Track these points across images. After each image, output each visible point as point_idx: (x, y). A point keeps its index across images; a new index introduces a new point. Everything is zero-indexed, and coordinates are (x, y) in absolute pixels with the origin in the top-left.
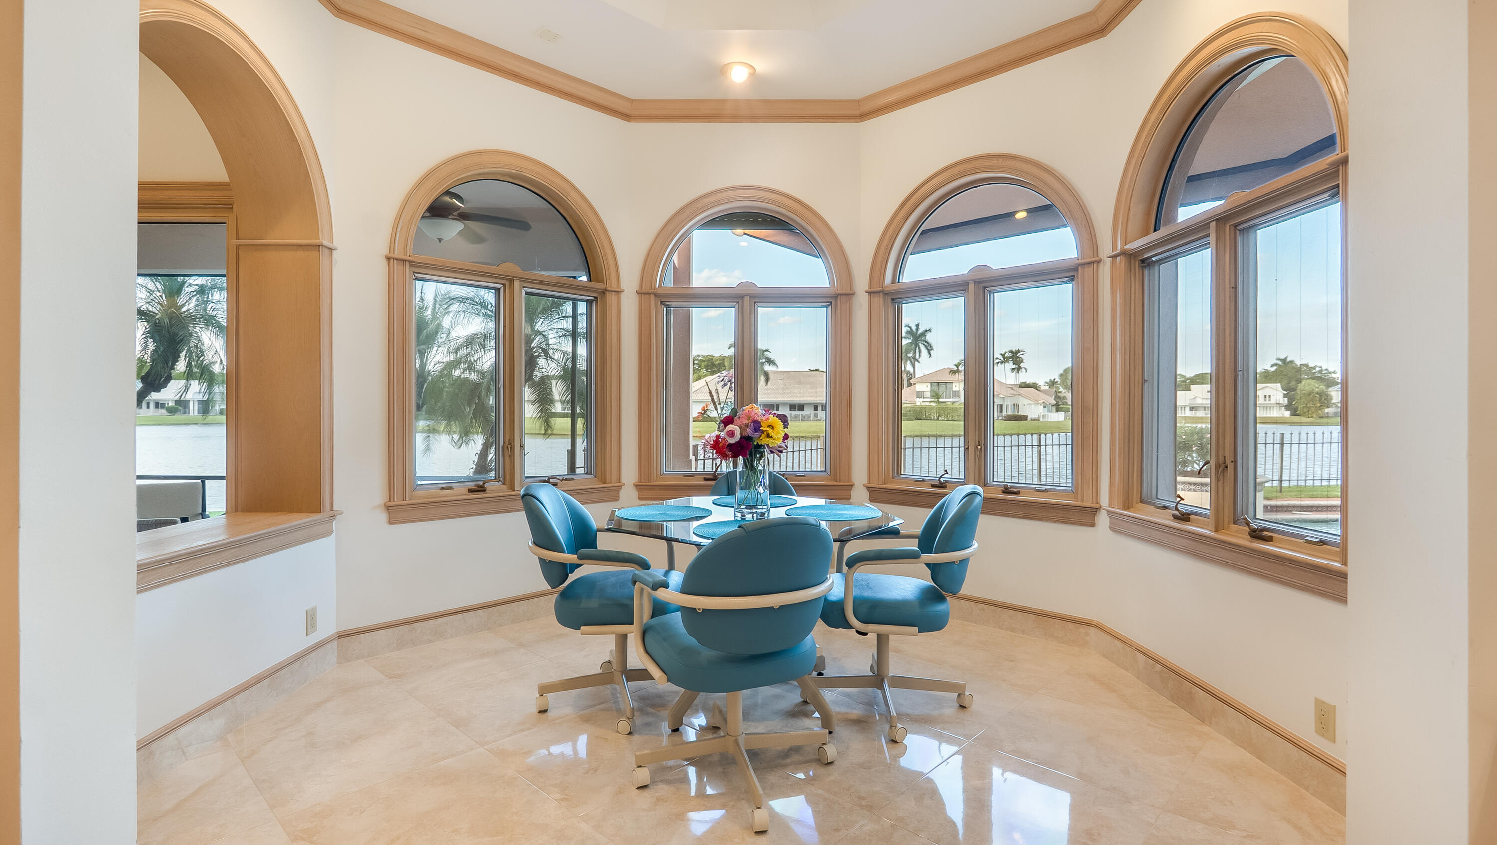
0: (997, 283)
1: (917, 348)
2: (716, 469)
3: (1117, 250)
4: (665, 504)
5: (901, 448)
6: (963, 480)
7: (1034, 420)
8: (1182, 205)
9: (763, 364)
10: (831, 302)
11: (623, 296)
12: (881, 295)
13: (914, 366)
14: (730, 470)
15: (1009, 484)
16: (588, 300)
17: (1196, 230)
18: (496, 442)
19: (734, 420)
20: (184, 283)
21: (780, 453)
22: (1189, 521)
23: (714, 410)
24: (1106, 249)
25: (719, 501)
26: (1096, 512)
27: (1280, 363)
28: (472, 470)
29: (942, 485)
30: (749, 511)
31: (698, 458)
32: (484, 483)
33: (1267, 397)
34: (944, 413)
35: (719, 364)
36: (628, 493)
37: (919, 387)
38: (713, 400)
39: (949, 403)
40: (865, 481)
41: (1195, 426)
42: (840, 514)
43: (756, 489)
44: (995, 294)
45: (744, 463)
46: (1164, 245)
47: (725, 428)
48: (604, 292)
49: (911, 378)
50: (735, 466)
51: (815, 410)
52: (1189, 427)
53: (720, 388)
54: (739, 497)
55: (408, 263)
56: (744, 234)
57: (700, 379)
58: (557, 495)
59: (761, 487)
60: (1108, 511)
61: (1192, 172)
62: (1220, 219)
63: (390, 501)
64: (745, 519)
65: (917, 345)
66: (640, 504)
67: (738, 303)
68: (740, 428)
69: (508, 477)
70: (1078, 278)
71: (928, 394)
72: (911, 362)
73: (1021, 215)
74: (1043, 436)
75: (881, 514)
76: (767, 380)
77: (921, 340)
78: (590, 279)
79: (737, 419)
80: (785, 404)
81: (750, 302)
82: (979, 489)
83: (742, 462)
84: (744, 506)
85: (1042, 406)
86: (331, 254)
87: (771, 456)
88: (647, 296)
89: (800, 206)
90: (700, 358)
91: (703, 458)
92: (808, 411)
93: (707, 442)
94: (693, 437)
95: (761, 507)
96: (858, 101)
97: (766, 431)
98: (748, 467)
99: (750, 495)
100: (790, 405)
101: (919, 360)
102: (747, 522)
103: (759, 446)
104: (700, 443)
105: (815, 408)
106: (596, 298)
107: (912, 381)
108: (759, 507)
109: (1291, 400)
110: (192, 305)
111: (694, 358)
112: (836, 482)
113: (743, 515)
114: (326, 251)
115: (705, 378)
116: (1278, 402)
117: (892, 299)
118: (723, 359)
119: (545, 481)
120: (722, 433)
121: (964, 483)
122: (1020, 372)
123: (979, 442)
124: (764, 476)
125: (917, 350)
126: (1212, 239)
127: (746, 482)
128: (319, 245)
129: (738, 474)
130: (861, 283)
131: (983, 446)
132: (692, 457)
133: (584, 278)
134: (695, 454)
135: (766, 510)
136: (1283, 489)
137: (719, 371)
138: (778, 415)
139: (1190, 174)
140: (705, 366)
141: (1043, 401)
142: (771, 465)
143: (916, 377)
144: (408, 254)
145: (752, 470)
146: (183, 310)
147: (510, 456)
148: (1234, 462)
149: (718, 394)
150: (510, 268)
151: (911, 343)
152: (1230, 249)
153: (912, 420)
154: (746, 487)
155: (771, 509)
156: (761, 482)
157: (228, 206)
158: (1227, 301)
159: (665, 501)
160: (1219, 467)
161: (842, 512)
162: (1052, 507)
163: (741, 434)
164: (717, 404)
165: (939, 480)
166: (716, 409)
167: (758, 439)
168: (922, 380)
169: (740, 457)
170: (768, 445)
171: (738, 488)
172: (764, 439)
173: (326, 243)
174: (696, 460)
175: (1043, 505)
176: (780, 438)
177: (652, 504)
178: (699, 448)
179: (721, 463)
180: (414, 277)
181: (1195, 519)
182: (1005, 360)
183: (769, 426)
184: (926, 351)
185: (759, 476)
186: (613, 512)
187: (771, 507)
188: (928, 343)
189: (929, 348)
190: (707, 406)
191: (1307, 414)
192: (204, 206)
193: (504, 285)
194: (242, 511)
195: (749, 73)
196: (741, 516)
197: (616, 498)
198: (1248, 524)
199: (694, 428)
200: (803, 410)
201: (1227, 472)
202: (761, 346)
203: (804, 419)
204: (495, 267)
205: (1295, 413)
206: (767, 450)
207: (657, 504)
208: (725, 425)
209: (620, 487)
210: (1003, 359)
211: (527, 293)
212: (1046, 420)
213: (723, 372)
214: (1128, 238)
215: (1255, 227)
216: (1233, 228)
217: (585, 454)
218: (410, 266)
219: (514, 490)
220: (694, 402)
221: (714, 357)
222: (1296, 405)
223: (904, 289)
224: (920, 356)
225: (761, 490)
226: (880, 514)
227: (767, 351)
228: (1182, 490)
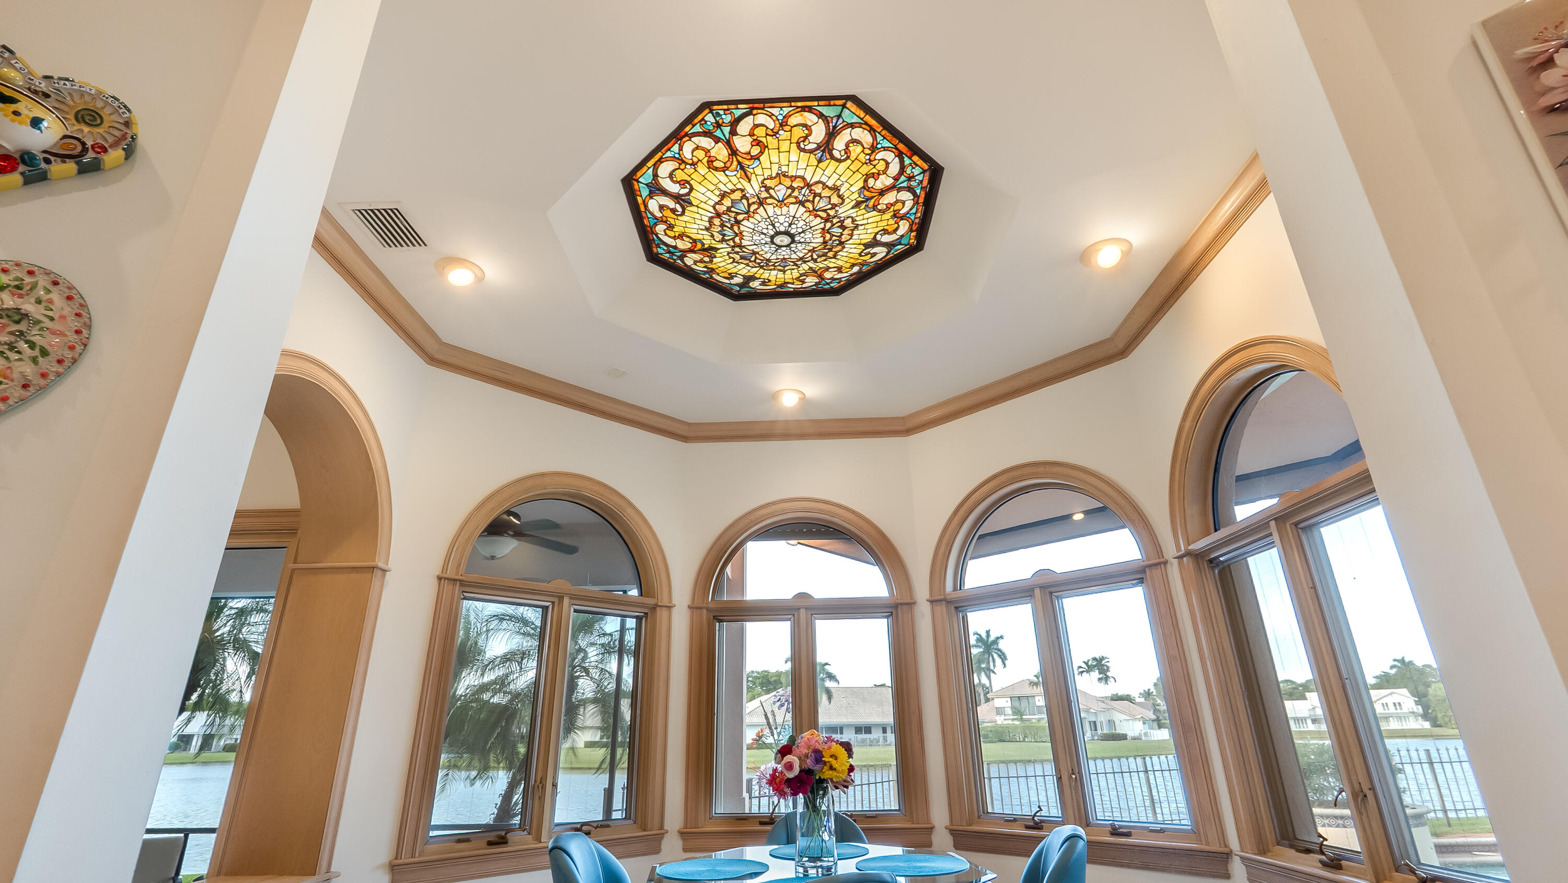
0: (1063, 588)
1: (991, 657)
2: (774, 810)
3: (1181, 550)
4: (713, 857)
5: (984, 778)
6: (1061, 819)
7: (1135, 739)
8: (1237, 504)
9: (823, 680)
10: (892, 612)
11: (675, 611)
12: (944, 603)
13: (989, 678)
14: (789, 811)
15: (1116, 823)
16: (637, 616)
17: (1257, 530)
18: (527, 779)
19: (793, 749)
20: (225, 605)
21: (845, 789)
22: (1342, 869)
23: (770, 735)
24: (1170, 551)
25: (778, 852)
26: (1228, 858)
27: (1399, 665)
28: (493, 816)
29: (1038, 826)
30: (813, 864)
31: (753, 796)
32: (506, 834)
33: (1397, 704)
34: (1029, 733)
35: (775, 681)
36: (672, 843)
37: (999, 703)
38: (769, 723)
39: (1034, 721)
40: (947, 823)
41: (1321, 742)
42: (920, 867)
43: (820, 836)
44: (1063, 600)
45: (805, 802)
46: (1228, 545)
47: (783, 759)
48: (654, 608)
49: (988, 693)
50: (795, 806)
51: (883, 733)
52: (1315, 744)
53: (777, 709)
54: (800, 848)
55: (458, 583)
56: (799, 543)
57: (754, 699)
58: (590, 848)
59: (826, 833)
60: (1242, 858)
61: (1239, 471)
62: (1280, 518)
63: (396, 858)
64: (808, 875)
65: (990, 654)
66: (684, 858)
67: (794, 615)
68: (800, 759)
69: (535, 825)
70: (1147, 580)
71: (1009, 711)
72: (986, 674)
73: (1078, 517)
74: (1148, 759)
75: (969, 866)
76: (830, 698)
77: (993, 649)
78: (641, 594)
79: (796, 748)
80: (849, 726)
81: (806, 614)
82: (1081, 831)
83: (803, 801)
84: (807, 859)
85: (1141, 722)
86: (384, 576)
87: (836, 793)
88: (699, 610)
89: (853, 515)
90: (755, 674)
91: (758, 795)
92: (876, 734)
93: (763, 775)
94: (747, 768)
95: (826, 859)
96: (903, 418)
97: (829, 762)
98: (810, 807)
99: (813, 843)
100: (856, 728)
101: (995, 670)
102: (811, 880)
103: (821, 781)
104: (755, 776)
105: (883, 730)
106: (646, 614)
107: (989, 696)
108: (825, 859)
109: (1426, 708)
110: (227, 628)
111: (748, 674)
112: (913, 823)
113: (806, 871)
114: (379, 573)
115: (760, 698)
116: (1411, 711)
117: (955, 607)
118: (779, 674)
119: (577, 830)
120: (780, 766)
121: (1063, 823)
122: (1108, 682)
123: (1072, 770)
124: (828, 819)
125: (991, 659)
126: (1276, 537)
127: (808, 827)
128: (374, 568)
129: (798, 817)
130: (922, 591)
131: (1078, 775)
132: (746, 795)
133: (634, 592)
134: (749, 790)
135: (833, 863)
136: (1451, 822)
137: (775, 689)
138: (841, 742)
139: (1236, 475)
140: (760, 684)
141: (1141, 715)
142: (837, 804)
143: (994, 691)
144: (460, 574)
145: (814, 811)
146: (217, 634)
147: (539, 798)
148: (1373, 789)
149: (775, 716)
150: (560, 585)
151: (983, 653)
152: (1297, 548)
153: (995, 742)
154: (809, 832)
155: (838, 861)
156: (825, 826)
157: (293, 532)
158: (1310, 602)
159: (713, 854)
160: (1358, 796)
161: (923, 864)
162: (1173, 854)
163: (800, 766)
164: (773, 728)
165: (1033, 819)
166: (773, 735)
167: (820, 773)
168: (1001, 694)
169: (800, 794)
170: (831, 780)
171: (799, 834)
172: (827, 773)
173: (381, 565)
174: (750, 798)
175: (1162, 850)
176: (845, 770)
177: (700, 857)
178: (754, 783)
179: (779, 802)
180: (462, 597)
181: (1349, 866)
182: (1089, 669)
183: (831, 756)
184: (1000, 660)
185: (823, 819)
186: (654, 869)
187: (839, 859)
188: (1001, 651)
189: (1003, 658)
190: (762, 731)
191: (1449, 724)
192: (270, 532)
193: (553, 603)
194: (226, 874)
195: (800, 398)
196: (804, 871)
197: (656, 850)
198: (1413, 871)
199: (748, 757)
200: (871, 733)
201: (1368, 804)
202: (820, 659)
203: (872, 743)
204: (545, 584)
205: (1435, 724)
206: (830, 786)
207: (704, 857)
208: (783, 757)
209: (662, 836)
210: (1087, 668)
211: (575, 611)
212: (1149, 739)
213: (778, 690)
214: (1190, 539)
215: (1317, 524)
216: (1293, 527)
217: (624, 793)
218: (460, 586)
219: (540, 842)
220: (747, 725)
221: (769, 672)
222: (1434, 714)
223: (968, 596)
224: (994, 666)
225: (826, 837)
226: (967, 866)
227: (827, 664)
228: (1324, 826)
